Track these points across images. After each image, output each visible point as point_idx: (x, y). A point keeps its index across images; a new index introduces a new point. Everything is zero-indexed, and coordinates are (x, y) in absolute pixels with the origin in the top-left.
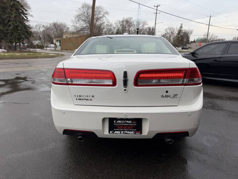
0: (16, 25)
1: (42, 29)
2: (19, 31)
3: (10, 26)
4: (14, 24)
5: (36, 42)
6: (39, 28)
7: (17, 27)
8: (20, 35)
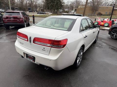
0: (57, 2)
1: (69, 4)
2: (58, 5)
3: (55, 2)
4: (56, 2)
5: (66, 10)
6: (69, 3)
7: (57, 3)
8: (58, 7)
